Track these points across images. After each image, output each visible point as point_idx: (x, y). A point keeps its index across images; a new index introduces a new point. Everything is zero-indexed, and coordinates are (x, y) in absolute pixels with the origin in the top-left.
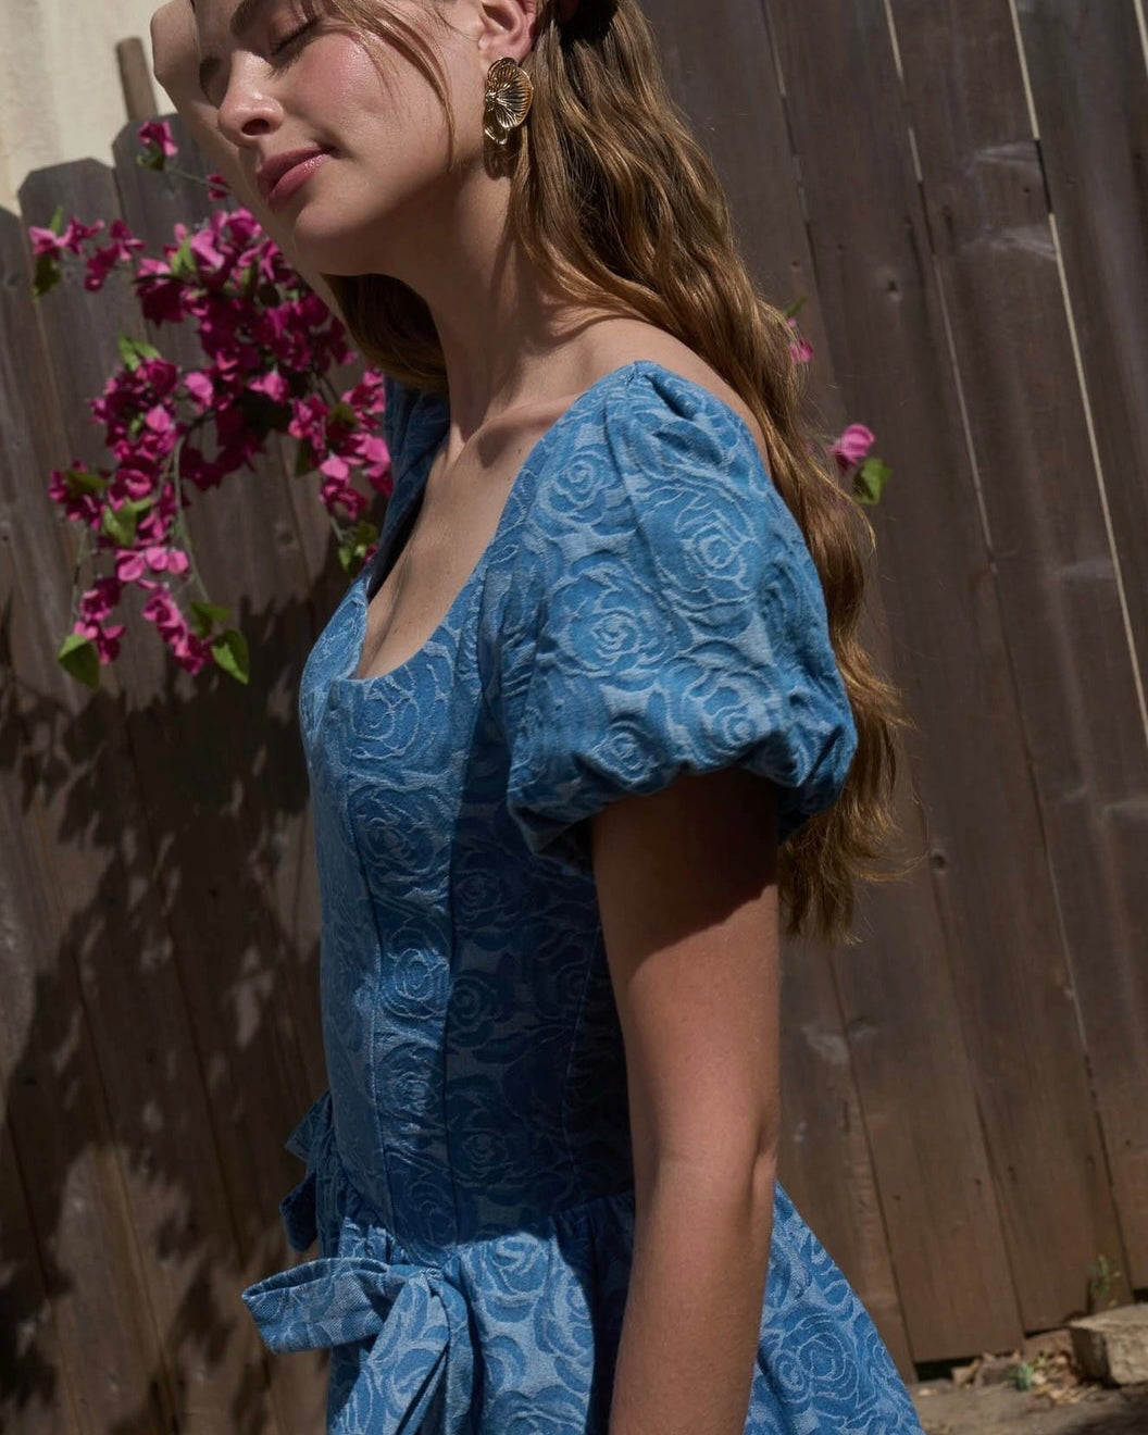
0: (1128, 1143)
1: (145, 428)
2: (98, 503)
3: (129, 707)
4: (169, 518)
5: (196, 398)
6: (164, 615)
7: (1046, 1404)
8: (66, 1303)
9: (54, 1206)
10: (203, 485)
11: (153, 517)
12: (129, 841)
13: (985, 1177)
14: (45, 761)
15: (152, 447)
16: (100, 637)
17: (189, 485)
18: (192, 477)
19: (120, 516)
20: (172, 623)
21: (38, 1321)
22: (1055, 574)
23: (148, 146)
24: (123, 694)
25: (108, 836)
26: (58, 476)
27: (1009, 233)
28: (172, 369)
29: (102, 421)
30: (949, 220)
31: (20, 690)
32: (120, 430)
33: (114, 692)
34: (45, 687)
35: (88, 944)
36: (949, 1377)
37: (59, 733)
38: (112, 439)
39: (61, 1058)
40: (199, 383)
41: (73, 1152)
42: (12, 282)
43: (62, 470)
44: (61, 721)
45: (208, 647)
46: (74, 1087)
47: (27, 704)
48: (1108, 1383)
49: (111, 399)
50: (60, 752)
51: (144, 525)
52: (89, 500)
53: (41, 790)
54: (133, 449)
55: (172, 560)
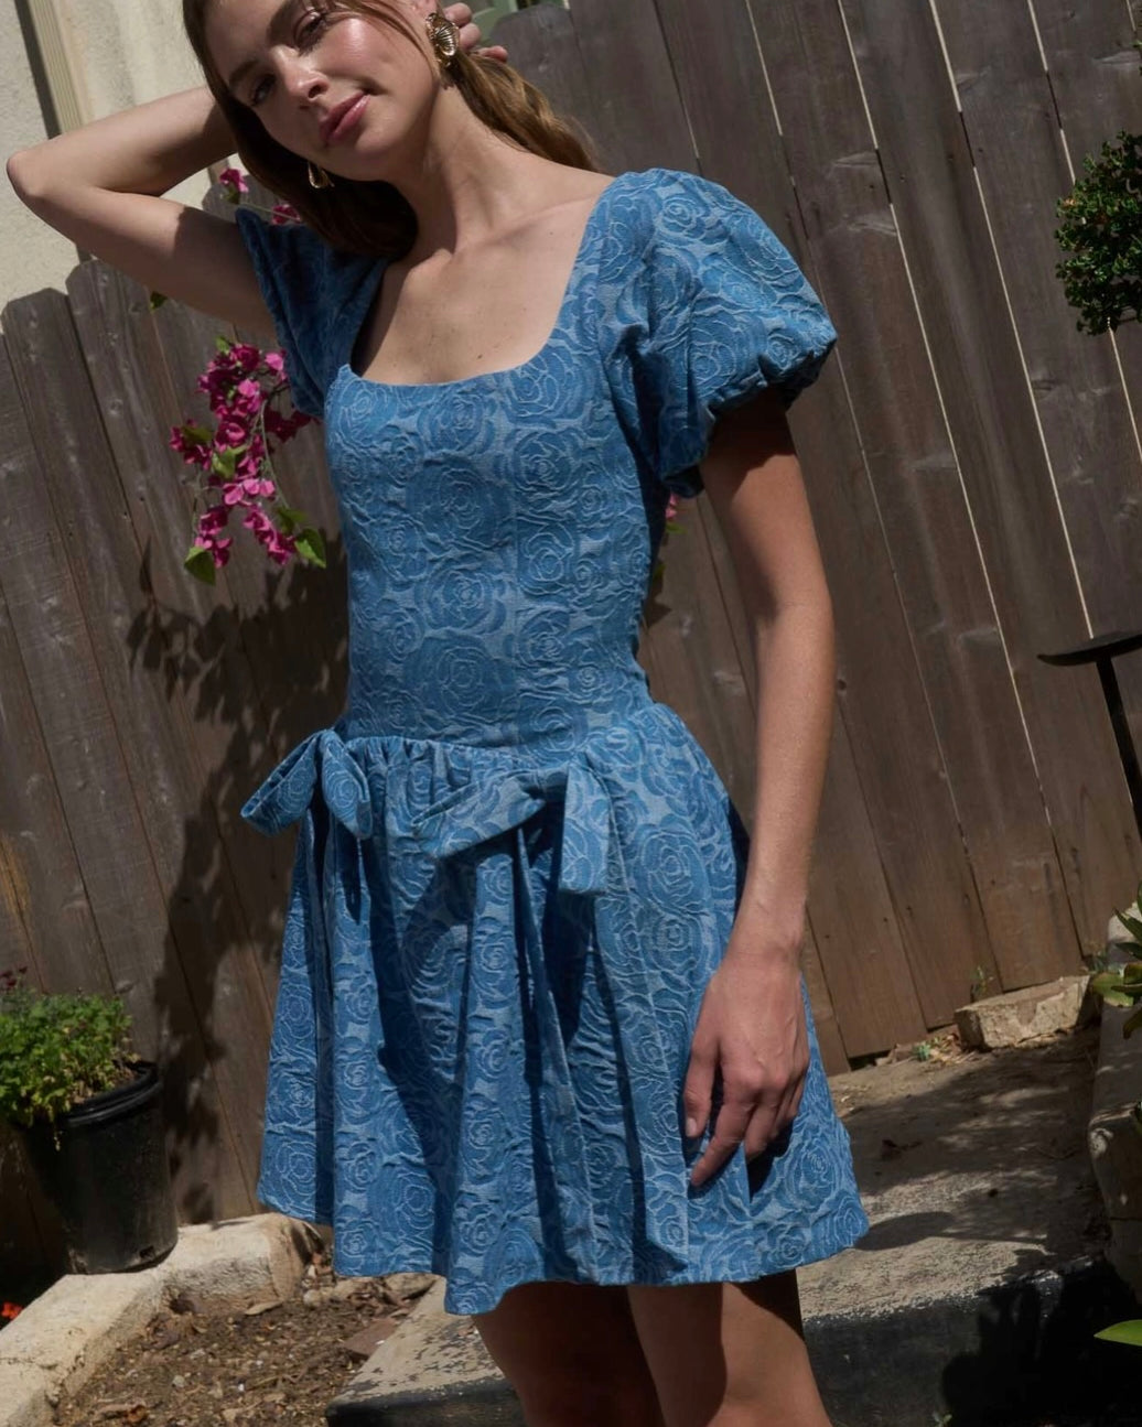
0: (993, 882)
1: (238, 395)
2: (207, 450)
3: (241, 617)
4: (259, 459)
5: (273, 371)
6: (259, 523)
7: (939, 1065)
8: (222, 1065)
9: (208, 993)
10: (283, 436)
11: (247, 459)
12: (247, 715)
13: (891, 916)
14: (182, 662)
15: (243, 408)
16: (214, 547)
17: (272, 436)
18: (274, 430)
19: (224, 460)
20: (265, 528)
21: (202, 1078)
22: (911, 467)
23: (227, 186)
24: (236, 610)
25: (231, 714)
26: (177, 431)
27: (860, 219)
28: (255, 352)
29: (206, 391)
30: (817, 213)
31: (160, 611)
32: (220, 398)
33: (230, 607)
34: (179, 607)
35: (222, 795)
36: (874, 1064)
37: (191, 641)
38: (214, 405)
39: (207, 883)
40: (274, 358)
41: (221, 950)
42: (135, 309)
43: (179, 427)
44: (192, 630)
45: (292, 542)
46: (219, 902)
47: (165, 620)
48: (982, 1048)
49: (213, 376)
50: (192, 653)
51: (242, 464)
52: (200, 447)
53: (180, 683)
54: (230, 410)
55: (263, 487)
